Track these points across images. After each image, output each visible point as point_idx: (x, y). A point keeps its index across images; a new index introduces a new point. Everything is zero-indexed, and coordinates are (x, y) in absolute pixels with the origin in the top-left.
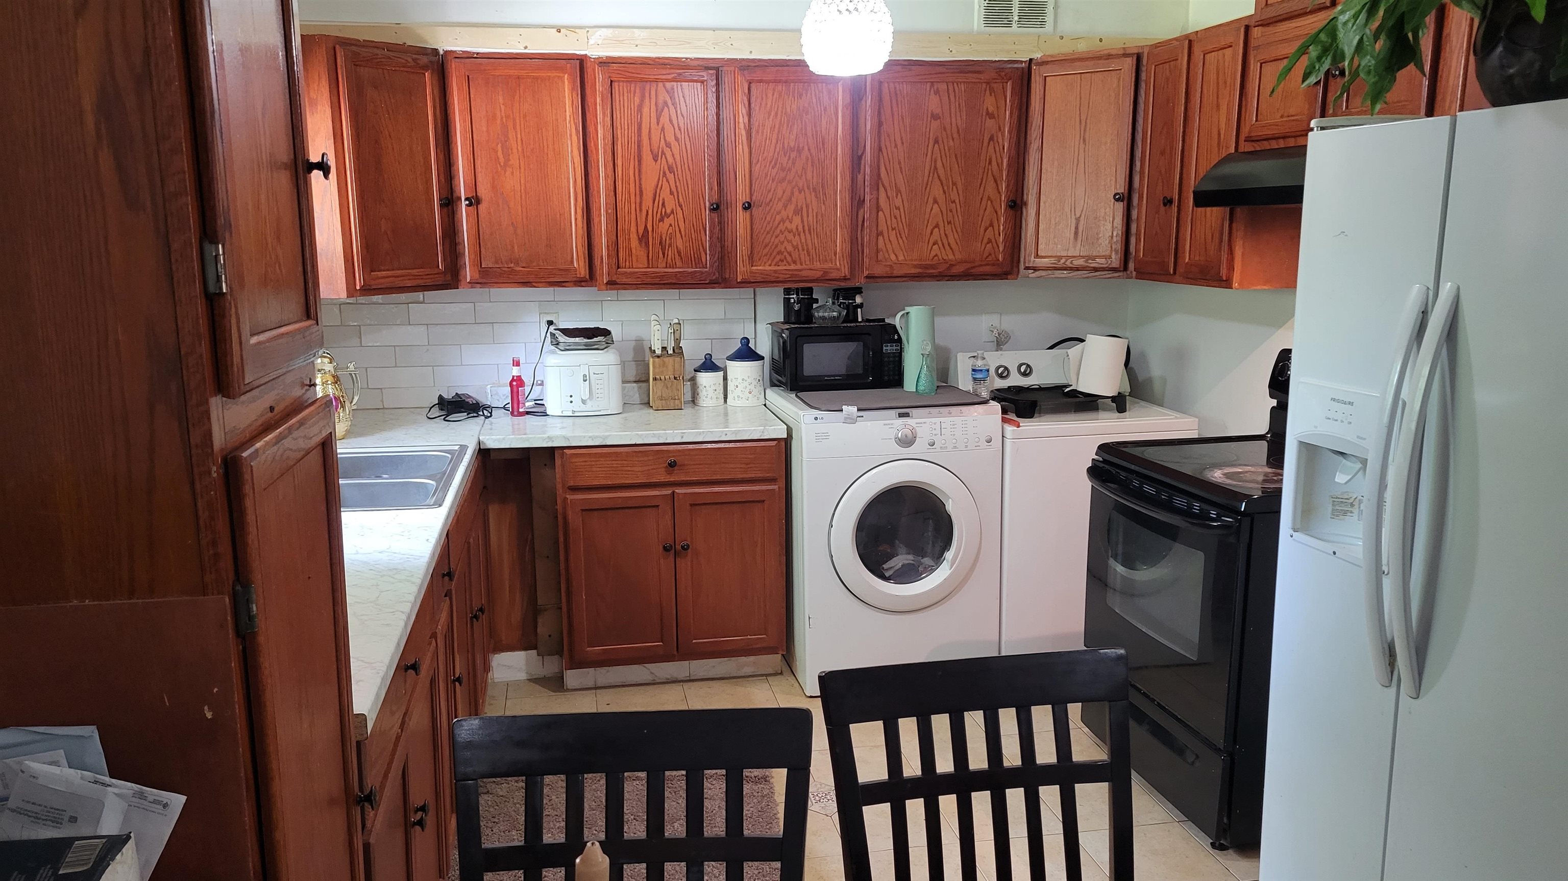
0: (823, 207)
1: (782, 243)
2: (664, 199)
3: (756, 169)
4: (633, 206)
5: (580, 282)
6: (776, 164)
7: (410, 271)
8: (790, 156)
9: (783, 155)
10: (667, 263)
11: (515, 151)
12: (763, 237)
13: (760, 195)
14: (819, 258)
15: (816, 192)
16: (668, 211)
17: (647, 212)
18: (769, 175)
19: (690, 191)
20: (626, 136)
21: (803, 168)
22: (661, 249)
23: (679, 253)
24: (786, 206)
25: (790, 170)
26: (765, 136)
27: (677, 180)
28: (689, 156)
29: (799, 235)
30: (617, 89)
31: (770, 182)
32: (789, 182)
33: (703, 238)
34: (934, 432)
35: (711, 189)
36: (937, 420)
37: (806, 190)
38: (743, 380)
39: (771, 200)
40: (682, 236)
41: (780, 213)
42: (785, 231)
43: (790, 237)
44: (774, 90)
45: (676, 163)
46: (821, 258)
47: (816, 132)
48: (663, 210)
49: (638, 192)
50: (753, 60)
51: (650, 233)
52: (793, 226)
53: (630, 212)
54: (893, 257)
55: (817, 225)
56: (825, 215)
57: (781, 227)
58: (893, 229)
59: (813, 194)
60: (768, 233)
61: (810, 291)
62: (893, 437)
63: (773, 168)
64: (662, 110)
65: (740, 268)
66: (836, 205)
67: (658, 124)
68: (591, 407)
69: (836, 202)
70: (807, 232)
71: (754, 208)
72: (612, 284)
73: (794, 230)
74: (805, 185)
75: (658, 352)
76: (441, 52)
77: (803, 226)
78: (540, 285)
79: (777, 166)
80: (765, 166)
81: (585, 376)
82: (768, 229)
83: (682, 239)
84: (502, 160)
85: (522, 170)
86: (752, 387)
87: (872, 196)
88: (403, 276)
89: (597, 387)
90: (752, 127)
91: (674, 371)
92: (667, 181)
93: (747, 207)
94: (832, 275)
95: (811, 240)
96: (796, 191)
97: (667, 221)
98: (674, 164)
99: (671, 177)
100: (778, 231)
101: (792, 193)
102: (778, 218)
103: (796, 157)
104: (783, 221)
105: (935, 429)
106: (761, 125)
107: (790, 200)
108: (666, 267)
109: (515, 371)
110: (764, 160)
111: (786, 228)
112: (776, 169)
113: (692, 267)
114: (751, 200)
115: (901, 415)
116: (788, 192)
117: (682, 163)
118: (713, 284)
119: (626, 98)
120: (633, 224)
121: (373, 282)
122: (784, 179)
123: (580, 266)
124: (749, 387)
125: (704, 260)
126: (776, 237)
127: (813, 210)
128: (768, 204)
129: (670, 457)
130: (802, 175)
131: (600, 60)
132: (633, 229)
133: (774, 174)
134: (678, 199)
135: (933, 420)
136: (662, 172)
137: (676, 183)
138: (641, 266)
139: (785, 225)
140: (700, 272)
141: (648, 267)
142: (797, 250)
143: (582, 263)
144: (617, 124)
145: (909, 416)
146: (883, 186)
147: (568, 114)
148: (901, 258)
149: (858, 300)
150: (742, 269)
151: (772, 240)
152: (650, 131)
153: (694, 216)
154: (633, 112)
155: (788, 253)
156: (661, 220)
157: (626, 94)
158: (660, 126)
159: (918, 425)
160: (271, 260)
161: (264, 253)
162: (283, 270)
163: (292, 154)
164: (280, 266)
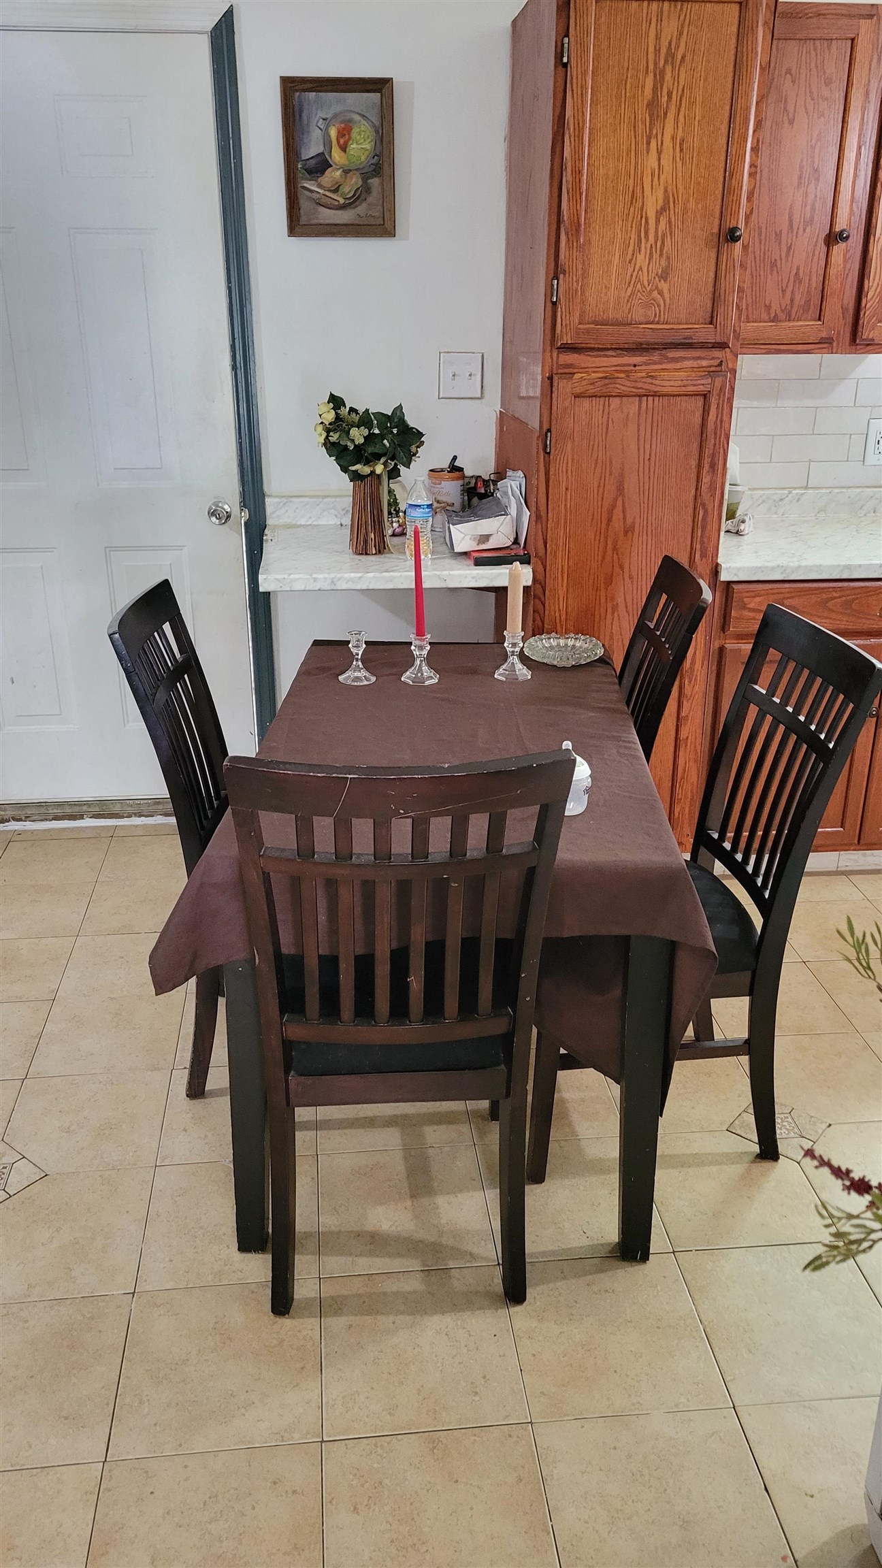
160: (644, 289)
161: (632, 285)
162: (667, 296)
163: (716, 230)
164: (661, 293)
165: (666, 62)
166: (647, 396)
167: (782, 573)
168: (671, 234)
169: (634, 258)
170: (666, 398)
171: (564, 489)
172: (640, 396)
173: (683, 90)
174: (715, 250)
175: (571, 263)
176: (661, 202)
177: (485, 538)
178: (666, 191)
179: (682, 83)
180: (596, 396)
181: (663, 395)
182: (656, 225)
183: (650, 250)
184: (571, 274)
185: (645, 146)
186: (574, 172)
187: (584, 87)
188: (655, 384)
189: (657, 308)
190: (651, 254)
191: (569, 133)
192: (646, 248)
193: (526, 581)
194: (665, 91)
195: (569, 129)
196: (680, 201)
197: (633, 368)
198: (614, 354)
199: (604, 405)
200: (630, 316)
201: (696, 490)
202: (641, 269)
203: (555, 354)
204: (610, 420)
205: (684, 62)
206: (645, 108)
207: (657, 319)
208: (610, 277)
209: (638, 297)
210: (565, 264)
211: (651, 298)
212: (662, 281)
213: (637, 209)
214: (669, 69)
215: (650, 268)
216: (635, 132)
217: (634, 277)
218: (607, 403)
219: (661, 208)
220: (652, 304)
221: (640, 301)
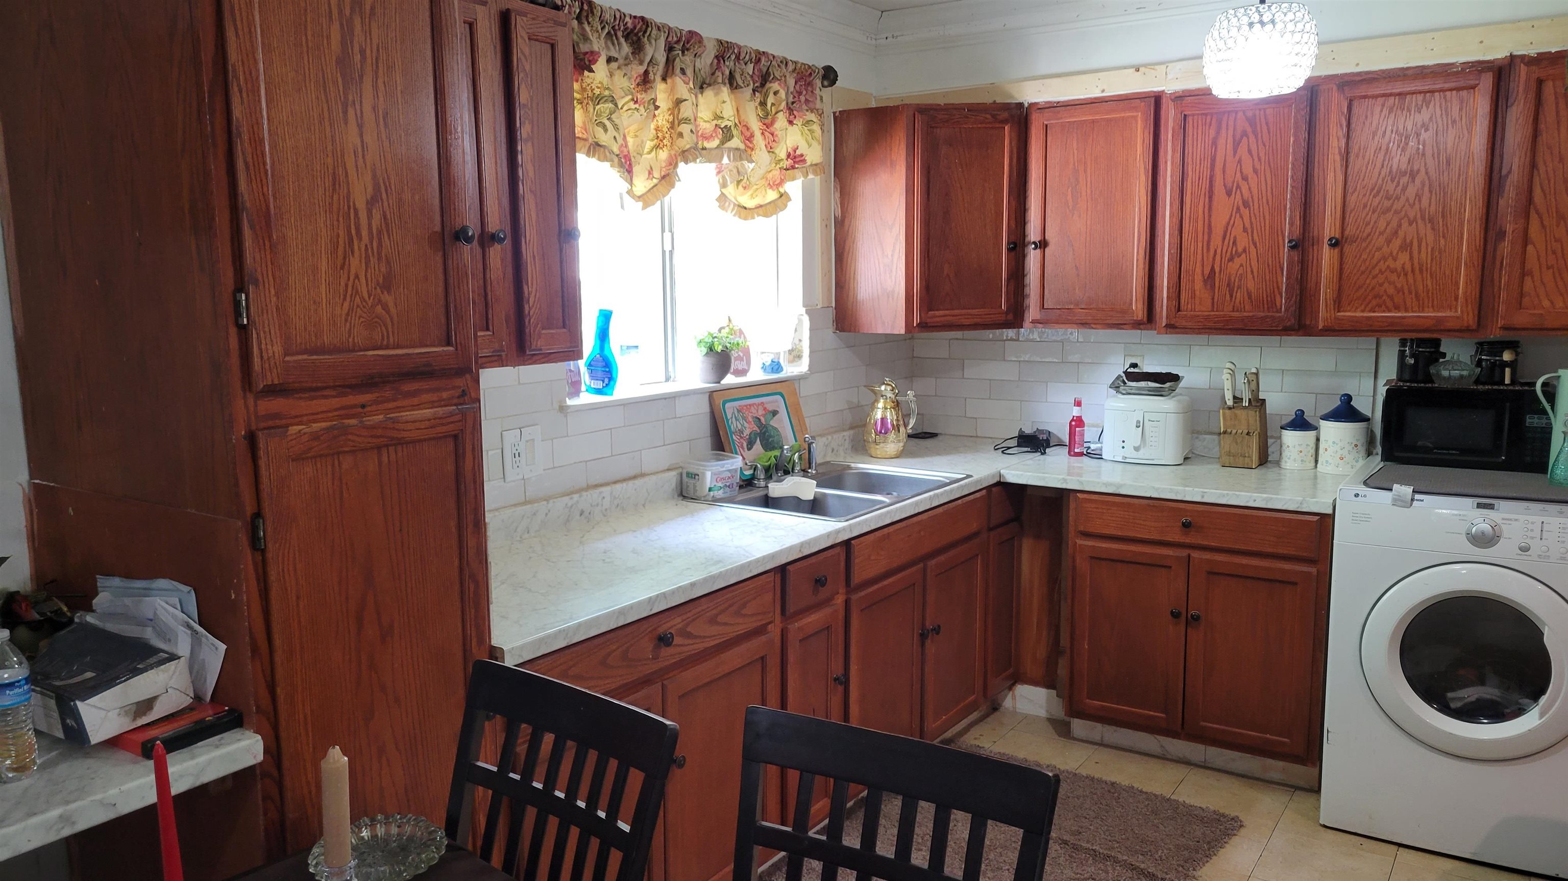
0: (1442, 241)
1: (1381, 285)
2: (1235, 237)
3: (1352, 199)
4: (1200, 245)
5: (1137, 325)
6: (1379, 192)
7: (969, 311)
8: (1399, 182)
9: (1389, 181)
10: (1234, 306)
11: (1084, 194)
12: (1356, 278)
13: (1355, 228)
14: (1433, 303)
15: (1433, 223)
16: (1240, 250)
17: (1216, 251)
18: (1368, 206)
19: (1267, 228)
20: (1197, 171)
21: (1417, 195)
22: (1229, 291)
23: (1250, 297)
24: (1390, 241)
25: (1398, 198)
26: (1366, 160)
27: (1252, 215)
28: (1269, 189)
29: (1406, 275)
30: (1191, 123)
31: (1370, 213)
32: (1396, 212)
33: (1279, 280)
34: (1530, 534)
35: (1292, 224)
36: (1538, 519)
37: (1419, 221)
38: (1334, 443)
39: (1369, 235)
40: (1253, 277)
41: (1381, 249)
42: (1386, 270)
43: (1394, 277)
44: (1383, 105)
45: (1252, 198)
46: (1435, 303)
47: (1439, 150)
48: (1234, 249)
49: (1206, 230)
50: (1359, 74)
51: (1217, 275)
52: (1398, 265)
53: (1195, 253)
54: (1546, 303)
55: (1431, 263)
56: (1445, 251)
57: (1382, 266)
58: (1548, 268)
59: (1429, 225)
60: (1363, 273)
61: (1437, 343)
62: (1464, 532)
63: (1374, 197)
64: (1240, 142)
65: (1322, 313)
66: (1462, 238)
67: (1235, 155)
68: (1144, 455)
69: (1462, 234)
70: (1417, 271)
71: (1346, 245)
72: (1171, 327)
73: (1399, 269)
74: (1419, 216)
75: (1230, 403)
76: (1026, 105)
77: (1412, 265)
78: (1098, 326)
79: (1381, 195)
80: (1365, 195)
81: (1138, 422)
82: (1363, 268)
83: (1254, 280)
84: (1071, 204)
85: (1089, 213)
86: (1345, 452)
87: (1517, 226)
88: (961, 315)
89: (1152, 434)
90: (1350, 150)
91: (1248, 426)
92: (1241, 217)
93: (1335, 243)
94: (1448, 324)
95: (1423, 281)
96: (1405, 224)
97: (1237, 261)
98: (1250, 199)
99: (1245, 212)
100: (1376, 271)
101: (1400, 226)
102: (1378, 255)
103: (1408, 182)
104: (1385, 259)
105: (1532, 530)
106: (1362, 147)
107: (1396, 233)
108: (1233, 311)
109: (1076, 412)
110: (1364, 188)
111: (1388, 267)
112: (1378, 198)
113: (1264, 311)
114: (1343, 237)
115: (1480, 506)
116: (1394, 224)
117: (1260, 197)
118: (1286, 330)
119: (1200, 132)
120: (1199, 265)
121: (928, 320)
122: (1388, 210)
123: (1138, 308)
124: (1340, 452)
125: (1278, 304)
126: (1374, 278)
127: (1427, 245)
128: (1365, 240)
129: (1186, 516)
130: (1414, 204)
131: (1177, 95)
132: (1198, 270)
133: (1375, 203)
134: (1252, 236)
135: (1531, 518)
136: (1235, 209)
137: (1251, 220)
138: (1204, 309)
139: (1387, 263)
140: (1272, 316)
141: (1213, 311)
142: (1401, 293)
143: (1140, 306)
144: (1189, 160)
145: (1493, 508)
146: (1537, 212)
147: (1138, 153)
148: (1560, 304)
149: (1507, 356)
150: (1324, 314)
151: (1368, 282)
152: (1224, 165)
153: (1270, 255)
154: (1206, 146)
155: (1388, 296)
156: (1231, 259)
157: (1200, 128)
158: (1237, 158)
159: (1504, 522)
160: (364, 304)
161: (348, 299)
162: (393, 311)
163: (438, 228)
164: (385, 307)
165: (352, 10)
166: (387, 446)
167: (565, 639)
168: (388, 231)
169: (347, 263)
170: (411, 445)
171: (294, 598)
172: (379, 448)
173: (378, 50)
174: (440, 254)
175: (264, 268)
176: (370, 190)
177: (147, 705)
178: (374, 176)
179: (375, 42)
180: (321, 456)
181: (407, 443)
182: (368, 219)
183: (366, 253)
184: (267, 285)
185: (341, 115)
186: (252, 141)
187: (251, 24)
188: (397, 430)
189: (384, 328)
190: (367, 257)
191: (239, 85)
192: (360, 249)
193: (255, 757)
194: (356, 48)
195: (238, 80)
196: (393, 189)
197: (360, 410)
198: (334, 393)
199: (333, 465)
200: (351, 340)
201: (460, 560)
202: (357, 277)
203: (251, 402)
204: (344, 486)
205: (374, 14)
206: (335, 67)
207: (385, 343)
208: (319, 288)
209: (358, 315)
210: (256, 271)
211: (374, 315)
212: (386, 292)
213: (342, 197)
214: (357, 21)
215: (369, 276)
216: (326, 96)
217: (350, 289)
218: (336, 462)
219: (372, 198)
220: (376, 322)
221: (362, 320)
